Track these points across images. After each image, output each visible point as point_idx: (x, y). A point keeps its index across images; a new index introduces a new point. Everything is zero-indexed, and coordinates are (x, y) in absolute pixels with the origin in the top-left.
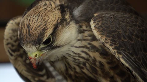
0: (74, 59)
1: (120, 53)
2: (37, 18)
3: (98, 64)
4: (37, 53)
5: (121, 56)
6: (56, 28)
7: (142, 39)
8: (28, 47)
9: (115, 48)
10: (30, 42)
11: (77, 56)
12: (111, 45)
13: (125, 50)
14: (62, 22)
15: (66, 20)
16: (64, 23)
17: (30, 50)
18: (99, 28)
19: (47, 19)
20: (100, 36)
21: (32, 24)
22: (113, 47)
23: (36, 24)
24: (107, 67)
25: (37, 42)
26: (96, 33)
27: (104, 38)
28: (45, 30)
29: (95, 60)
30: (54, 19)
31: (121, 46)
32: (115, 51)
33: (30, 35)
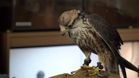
0: (81, 35)
1: (97, 31)
2: (67, 15)
3: (91, 40)
4: (65, 30)
5: (98, 33)
6: (75, 21)
7: (109, 30)
8: (62, 26)
9: (96, 29)
10: (63, 25)
11: (83, 33)
12: (94, 28)
13: (100, 31)
14: (78, 18)
15: (79, 18)
16: (79, 19)
17: (63, 28)
18: (89, 21)
19: (72, 16)
20: (90, 24)
21: (65, 17)
22: (95, 29)
23: (67, 18)
24: (95, 42)
25: (66, 25)
26: (88, 23)
27: (91, 25)
28: (70, 21)
29: (90, 38)
30: (75, 17)
31: (98, 29)
32: (96, 30)
33: (63, 22)
